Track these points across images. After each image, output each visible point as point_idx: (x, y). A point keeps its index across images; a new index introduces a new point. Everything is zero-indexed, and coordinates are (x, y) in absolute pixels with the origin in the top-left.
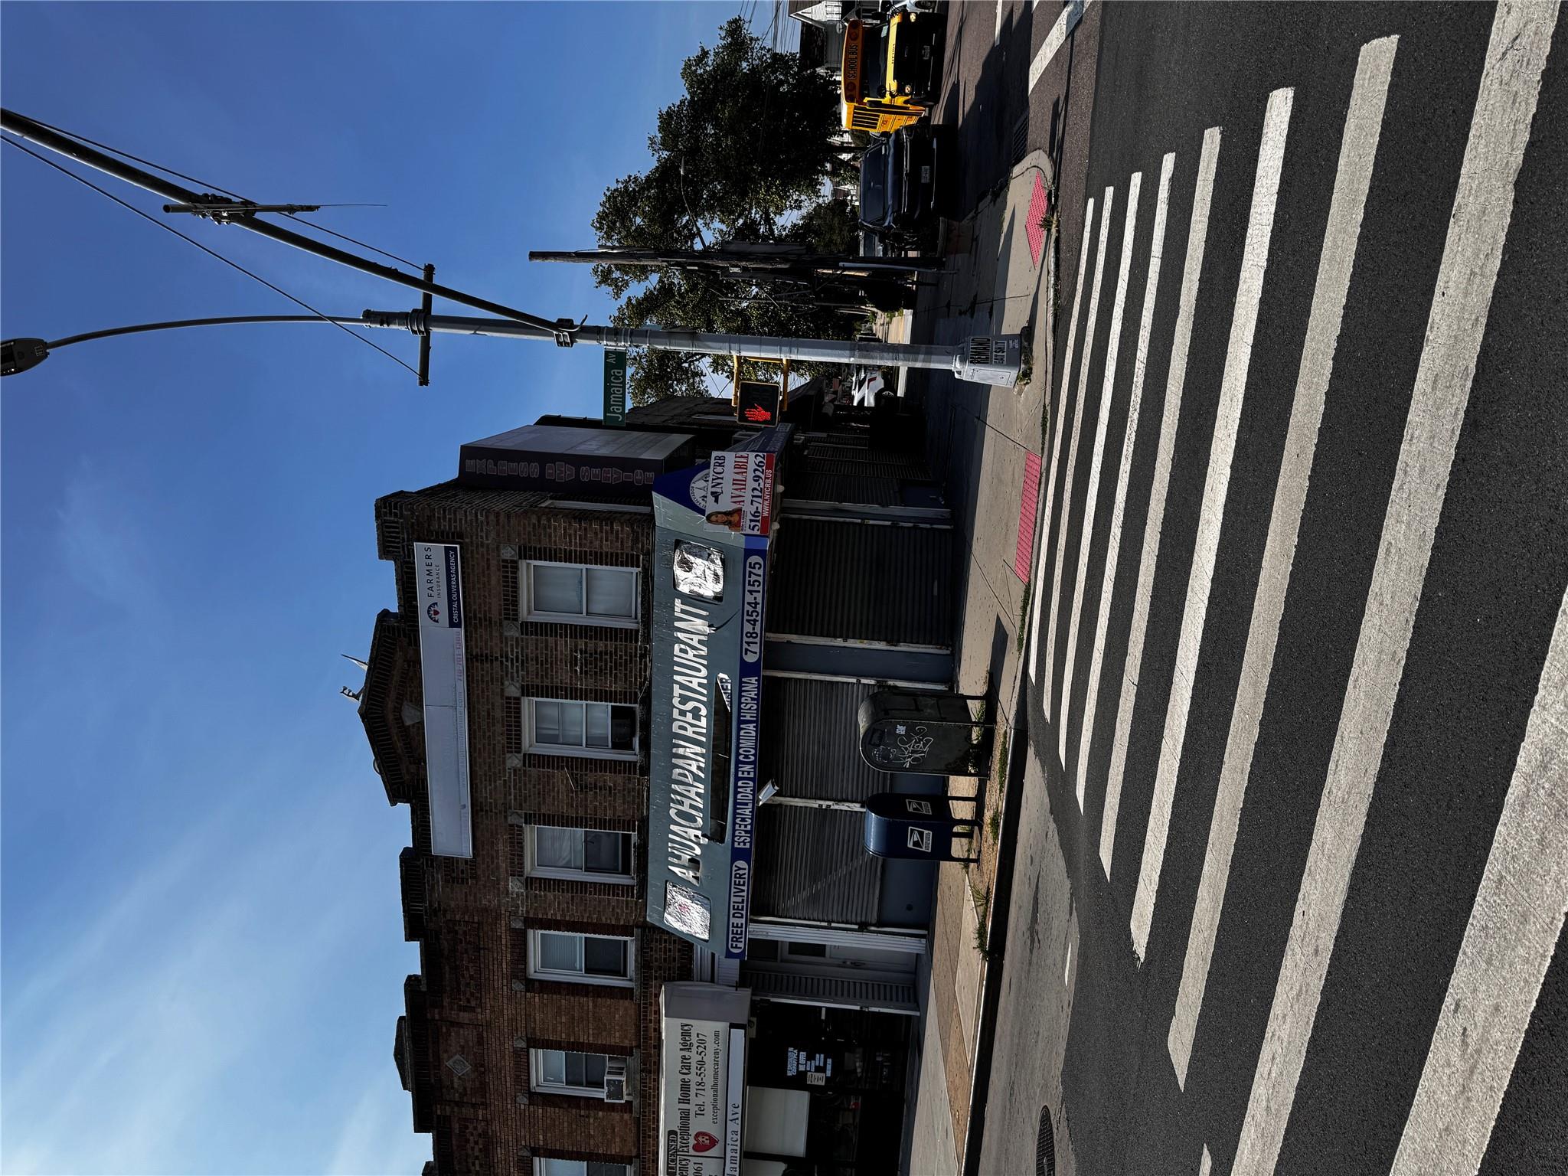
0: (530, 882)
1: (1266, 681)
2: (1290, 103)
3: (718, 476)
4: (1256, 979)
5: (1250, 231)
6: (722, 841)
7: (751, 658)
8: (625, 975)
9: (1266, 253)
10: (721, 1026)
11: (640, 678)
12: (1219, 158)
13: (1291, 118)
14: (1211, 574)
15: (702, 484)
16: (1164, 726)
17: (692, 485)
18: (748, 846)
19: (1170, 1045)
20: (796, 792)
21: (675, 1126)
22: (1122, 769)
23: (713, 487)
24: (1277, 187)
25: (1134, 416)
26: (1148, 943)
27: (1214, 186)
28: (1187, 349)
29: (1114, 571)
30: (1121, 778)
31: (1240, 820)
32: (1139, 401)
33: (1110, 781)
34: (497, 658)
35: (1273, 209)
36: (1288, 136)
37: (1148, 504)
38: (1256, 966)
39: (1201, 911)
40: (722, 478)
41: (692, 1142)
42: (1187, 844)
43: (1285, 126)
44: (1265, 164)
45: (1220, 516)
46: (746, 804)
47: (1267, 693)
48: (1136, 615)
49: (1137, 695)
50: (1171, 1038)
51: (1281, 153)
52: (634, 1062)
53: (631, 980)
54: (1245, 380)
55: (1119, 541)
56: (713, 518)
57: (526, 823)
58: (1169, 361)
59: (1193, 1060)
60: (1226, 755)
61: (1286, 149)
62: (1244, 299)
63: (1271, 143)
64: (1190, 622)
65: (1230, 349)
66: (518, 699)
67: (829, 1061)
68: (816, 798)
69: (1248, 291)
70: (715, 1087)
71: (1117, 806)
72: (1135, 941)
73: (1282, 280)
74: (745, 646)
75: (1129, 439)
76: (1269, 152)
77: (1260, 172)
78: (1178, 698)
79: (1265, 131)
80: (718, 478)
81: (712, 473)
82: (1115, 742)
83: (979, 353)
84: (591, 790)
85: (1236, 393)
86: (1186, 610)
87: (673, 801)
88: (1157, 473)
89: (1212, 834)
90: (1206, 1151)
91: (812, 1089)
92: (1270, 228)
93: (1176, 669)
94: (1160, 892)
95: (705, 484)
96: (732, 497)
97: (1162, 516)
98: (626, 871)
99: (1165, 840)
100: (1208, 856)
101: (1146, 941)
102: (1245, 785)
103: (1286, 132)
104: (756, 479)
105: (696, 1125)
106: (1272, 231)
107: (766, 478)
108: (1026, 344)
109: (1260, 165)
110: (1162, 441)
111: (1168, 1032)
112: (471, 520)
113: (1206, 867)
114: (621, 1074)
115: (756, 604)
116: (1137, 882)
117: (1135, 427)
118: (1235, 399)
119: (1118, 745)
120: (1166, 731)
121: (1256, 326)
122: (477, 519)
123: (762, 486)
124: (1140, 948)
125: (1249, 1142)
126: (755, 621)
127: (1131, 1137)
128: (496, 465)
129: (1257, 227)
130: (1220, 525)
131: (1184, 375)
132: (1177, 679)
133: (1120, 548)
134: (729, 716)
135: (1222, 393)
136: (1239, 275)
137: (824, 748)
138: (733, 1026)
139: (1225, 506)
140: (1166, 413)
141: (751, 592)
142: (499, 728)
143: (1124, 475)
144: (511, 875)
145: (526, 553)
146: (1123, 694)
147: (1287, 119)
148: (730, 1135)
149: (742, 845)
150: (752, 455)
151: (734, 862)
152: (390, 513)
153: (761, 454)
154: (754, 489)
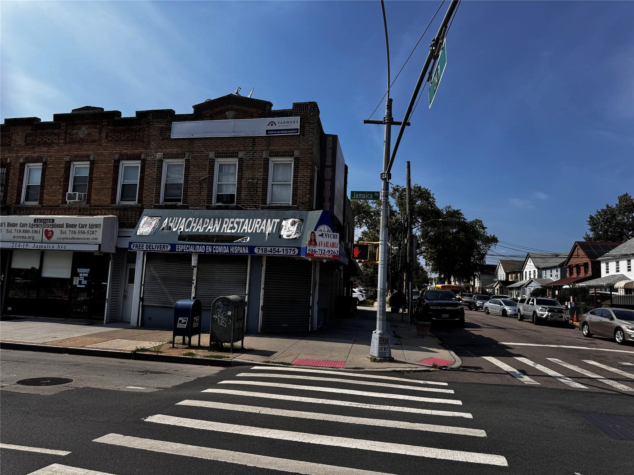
0: (161, 161)
1: (273, 468)
2: (502, 465)
4: (147, 471)
5: (450, 451)
6: (179, 239)
7: (256, 250)
8: (121, 200)
9: (443, 458)
10: (100, 241)
11: (247, 206)
12: (475, 436)
13: (496, 466)
14: (311, 442)
15: (326, 229)
16: (245, 425)
17: (326, 226)
18: (177, 250)
19: (111, 434)
21: (56, 222)
22: (224, 408)
23: (325, 234)
24: (469, 461)
25: (368, 406)
26: (153, 423)
27: (464, 435)
28: (399, 427)
29: (304, 401)
30: (220, 408)
31: (213, 460)
32: (374, 408)
33: (217, 403)
34: (254, 148)
35: (460, 460)
36: (489, 465)
37: (334, 414)
38: (153, 470)
39: (171, 445)
40: (328, 238)
41: (49, 229)
42: (198, 437)
43: (493, 463)
44: (476, 456)
45: (336, 445)
46: (195, 249)
47: (268, 469)
48: (288, 411)
49: (255, 413)
50: (114, 434)
51: (482, 462)
52: (84, 204)
53: (119, 203)
54: (391, 452)
55: (317, 402)
56: (313, 234)
57: (186, 160)
58: (392, 420)
59: (107, 445)
60: (239, 453)
61: (484, 464)
62: (423, 450)
63: (485, 458)
64: (290, 434)
65: (402, 445)
66: (237, 157)
67: (84, 286)
68: (197, 278)
69: (426, 452)
70: (73, 238)
71: (208, 407)
72: (152, 417)
73: (434, 466)
74: (261, 248)
75: (358, 405)
76: (482, 457)
77: (473, 454)
78: (258, 431)
79: (489, 455)
80: (329, 236)
81: (331, 233)
82: (234, 405)
83: (383, 340)
84: (200, 186)
85: (386, 449)
86: (295, 433)
87: (195, 219)
88: (347, 417)
89: (205, 448)
90: (68, 453)
91: (71, 279)
92: (452, 459)
93: (270, 430)
94: (175, 426)
95: (326, 231)
96: (321, 242)
97: (330, 420)
98: (165, 200)
99: (198, 428)
100: (195, 447)
101: (153, 422)
102: (228, 462)
103: (491, 464)
104: (329, 251)
105: (56, 231)
106: (451, 460)
107: (329, 255)
108: (388, 359)
109: (476, 454)
110: (361, 419)
111: (116, 433)
112: (309, 139)
113: (190, 446)
114: (79, 199)
115: (279, 252)
116: (178, 416)
117: (364, 407)
118: (383, 448)
119: (233, 406)
120: (243, 426)
121: (414, 456)
122: (310, 141)
123: (326, 253)
124: (149, 419)
125: (76, 472)
126: (271, 252)
127: (67, 419)
128: (330, 148)
129: (452, 454)
130: (332, 445)
131: (388, 426)
132: (265, 430)
133: (314, 403)
134: (232, 241)
135: (384, 443)
136: (431, 447)
137: (218, 281)
138: (100, 245)
139: (340, 447)
140: (372, 420)
141: (283, 250)
142: (225, 149)
143: (344, 404)
144: (164, 154)
145: (297, 160)
146: (255, 407)
147: (496, 464)
148: (52, 245)
149: (177, 248)
150: (338, 249)
151: (170, 244)
152: (311, 108)
153: (338, 253)
154: (325, 250)
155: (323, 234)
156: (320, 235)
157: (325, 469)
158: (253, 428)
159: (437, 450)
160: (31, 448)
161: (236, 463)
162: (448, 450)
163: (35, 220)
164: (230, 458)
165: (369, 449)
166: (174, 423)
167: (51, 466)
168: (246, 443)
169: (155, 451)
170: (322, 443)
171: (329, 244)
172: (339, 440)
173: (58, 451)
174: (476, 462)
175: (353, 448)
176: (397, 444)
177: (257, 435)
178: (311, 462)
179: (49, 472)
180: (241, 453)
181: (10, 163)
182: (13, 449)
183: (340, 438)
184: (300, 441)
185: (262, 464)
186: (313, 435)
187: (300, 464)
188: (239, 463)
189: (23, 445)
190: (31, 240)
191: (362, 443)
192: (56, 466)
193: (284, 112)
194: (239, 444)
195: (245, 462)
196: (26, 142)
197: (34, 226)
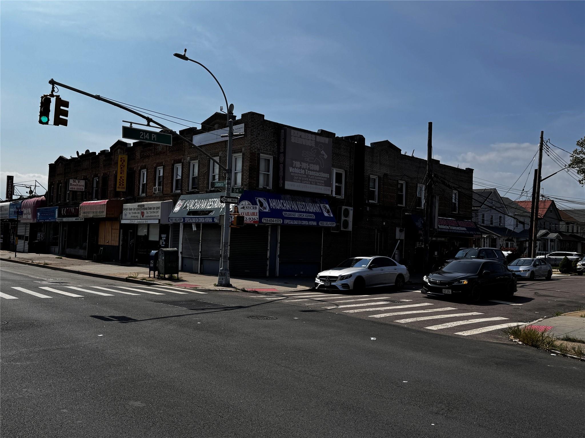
0: (189, 163)
3: (250, 208)
6: (188, 214)
7: (215, 220)
8: (176, 190)
10: (159, 218)
11: (222, 189)
15: (247, 203)
17: (246, 201)
20: (203, 234)
21: (145, 207)
23: (246, 207)
34: (225, 149)
40: (249, 209)
41: (143, 211)
52: (161, 194)
53: (175, 192)
57: (199, 160)
66: (218, 156)
67: (164, 245)
68: (202, 239)
70: (151, 216)
74: (217, 218)
80: (249, 208)
81: (251, 206)
83: (222, 274)
84: (204, 177)
87: (198, 200)
91: (159, 241)
95: (247, 205)
96: (243, 212)
98: (193, 188)
104: (250, 219)
105: (145, 211)
107: (250, 221)
112: (248, 139)
114: (158, 191)
123: (248, 220)
128: (283, 139)
134: (207, 214)
138: (159, 220)
142: (214, 151)
144: (190, 158)
145: (243, 154)
148: (144, 220)
150: (258, 217)
151: (183, 218)
152: (250, 116)
153: (258, 219)
154: (246, 218)
155: (244, 207)
156: (241, 208)
163: (138, 206)
171: (250, 214)
181: (135, 170)
190: (136, 218)
193: (238, 121)
196: (141, 156)
197: (138, 209)
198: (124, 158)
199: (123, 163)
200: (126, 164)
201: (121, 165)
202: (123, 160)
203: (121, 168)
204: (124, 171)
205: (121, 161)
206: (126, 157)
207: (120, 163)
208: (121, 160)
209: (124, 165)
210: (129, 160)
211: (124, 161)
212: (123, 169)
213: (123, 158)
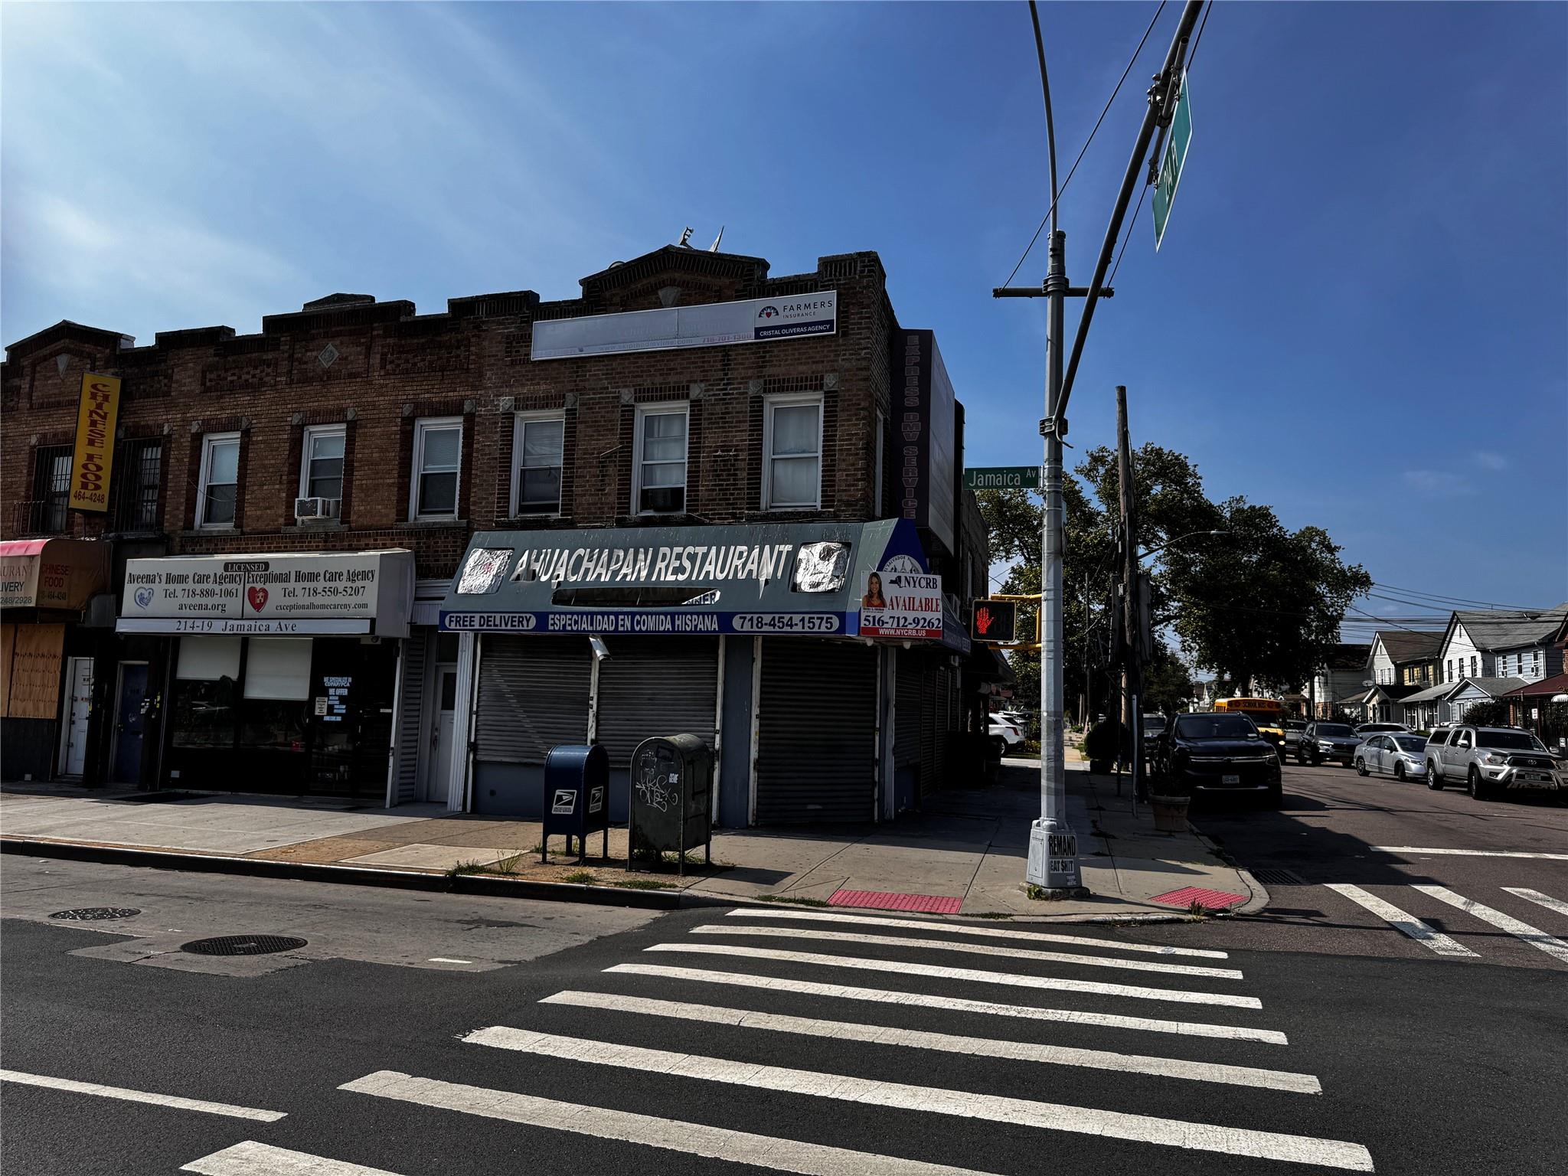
0: (510, 417)
1: (760, 1163)
2: (1358, 1168)
3: (917, 583)
4: (459, 1163)
5: (1219, 1128)
6: (555, 602)
7: (736, 623)
8: (421, 513)
9: (1199, 1147)
10: (372, 611)
11: (712, 514)
12: (1288, 1092)
13: (1340, 1169)
14: (863, 1100)
15: (908, 566)
16: (701, 1055)
17: (907, 557)
18: (551, 628)
19: (381, 1073)
20: (604, 674)
21: (273, 569)
22: (653, 1012)
23: (906, 578)
24: (1269, 1157)
25: (1013, 1011)
26: (481, 1046)
27: (1259, 1088)
28: (1088, 1065)
29: (851, 996)
30: (643, 1011)
31: (617, 1140)
32: (1029, 1016)
33: (639, 999)
34: (726, 374)
35: (1245, 1153)
36: (1323, 1167)
37: (925, 1029)
38: (471, 1162)
39: (521, 1101)
40: (914, 587)
41: (258, 586)
42: (586, 1084)
43: (1333, 1164)
44: (1290, 1142)
45: (923, 1108)
46: (592, 625)
47: (748, 1165)
48: (810, 1022)
49: (729, 1026)
50: (389, 1073)
51: (1305, 1160)
52: (335, 525)
53: (416, 519)
54: (1065, 1129)
55: (883, 1000)
56: (875, 580)
57: (567, 410)
58: (1073, 1046)
59: (371, 1098)
60: (680, 1123)
61: (1310, 1165)
62: (1149, 1125)
63: (1313, 1149)
64: (810, 1079)
65: (1095, 1111)
66: (688, 396)
67: (339, 719)
68: (599, 694)
69: (1157, 1129)
70: (312, 606)
71: (614, 1008)
72: (482, 1032)
73: (1174, 1166)
74: (749, 616)
75: (988, 1006)
76: (1303, 1146)
77: (1281, 1137)
78: (731, 1069)
79: (1324, 1141)
80: (915, 583)
81: (920, 576)
82: (679, 1004)
83: (1059, 844)
84: (600, 471)
85: (1051, 1120)
86: (822, 1075)
87: (592, 551)
88: (958, 1038)
89: (599, 1110)
90: (280, 1115)
91: (311, 703)
92: (1225, 1150)
93: (761, 1067)
94: (533, 1056)
95: (908, 570)
96: (897, 597)
97: (915, 1046)
98: (523, 509)
99: (587, 1060)
100: (577, 1107)
101: (483, 1043)
102: (652, 1145)
103: (1327, 1164)
104: (916, 621)
105: (274, 589)
106: (1222, 1153)
107: (917, 630)
108: (1072, 893)
109: (1288, 1137)
110: (991, 1042)
111: (395, 1070)
112: (861, 344)
113: (565, 1105)
114: (323, 514)
115: (791, 626)
116: (541, 1031)
117: (1002, 1013)
118: (1044, 1119)
119: (676, 1007)
120: (696, 1058)
121: (1121, 1139)
122: (862, 349)
123: (909, 627)
124: (475, 1038)
125: (294, 1161)
127: (286, 1035)
128: (915, 364)
129: (1224, 1137)
130: (912, 1108)
131: (1061, 1063)
132: (750, 1068)
133: (876, 1002)
134: (678, 603)
135: (1047, 1104)
136: (1171, 1118)
137: (649, 699)
138: (373, 621)
139: (934, 1113)
140: (1021, 1045)
141: (803, 620)
142: (658, 380)
143: (950, 1004)
144: (516, 399)
145: (831, 397)
146: (728, 1010)
147: (1340, 1165)
148: (265, 623)
149: (551, 622)
150: (940, 615)
151: (534, 613)
152: (864, 266)
153: (941, 624)
154: (906, 619)
155: (899, 577)
156: (892, 582)
157: (890, 1167)
158: (722, 1061)
159: (1184, 1126)
160: (198, 1102)
161: (673, 1147)
162: (1215, 1127)
163: (227, 566)
164: (659, 1136)
165: (1007, 1121)
166: (531, 1047)
167: (239, 1145)
168: (699, 1099)
169: (482, 1114)
170: (889, 1103)
171: (917, 603)
172: (933, 1096)
173: (258, 1110)
174: (1287, 1160)
175: (968, 1116)
176: (1080, 1109)
177: (729, 1079)
178: (857, 1149)
179: (231, 1161)
180: (685, 1123)
181: (169, 436)
182: (158, 1103)
183: (936, 1089)
184: (833, 1096)
185: (735, 1153)
186: (867, 1082)
187: (829, 1154)
188: (678, 1149)
189: (180, 1096)
190: (218, 613)
191: (990, 1104)
192: (249, 1147)
193: (797, 282)
194: (683, 1102)
195: (693, 1146)
196: (203, 384)
197: (220, 580)
198: (104, 386)
199: (99, 406)
200: (112, 408)
201: (91, 412)
202: (100, 394)
203: (93, 423)
204: (103, 436)
205: (94, 396)
206: (113, 386)
207: (87, 404)
208: (92, 393)
209: (106, 414)
210: (126, 396)
211: (106, 398)
212: (100, 427)
213: (100, 387)
